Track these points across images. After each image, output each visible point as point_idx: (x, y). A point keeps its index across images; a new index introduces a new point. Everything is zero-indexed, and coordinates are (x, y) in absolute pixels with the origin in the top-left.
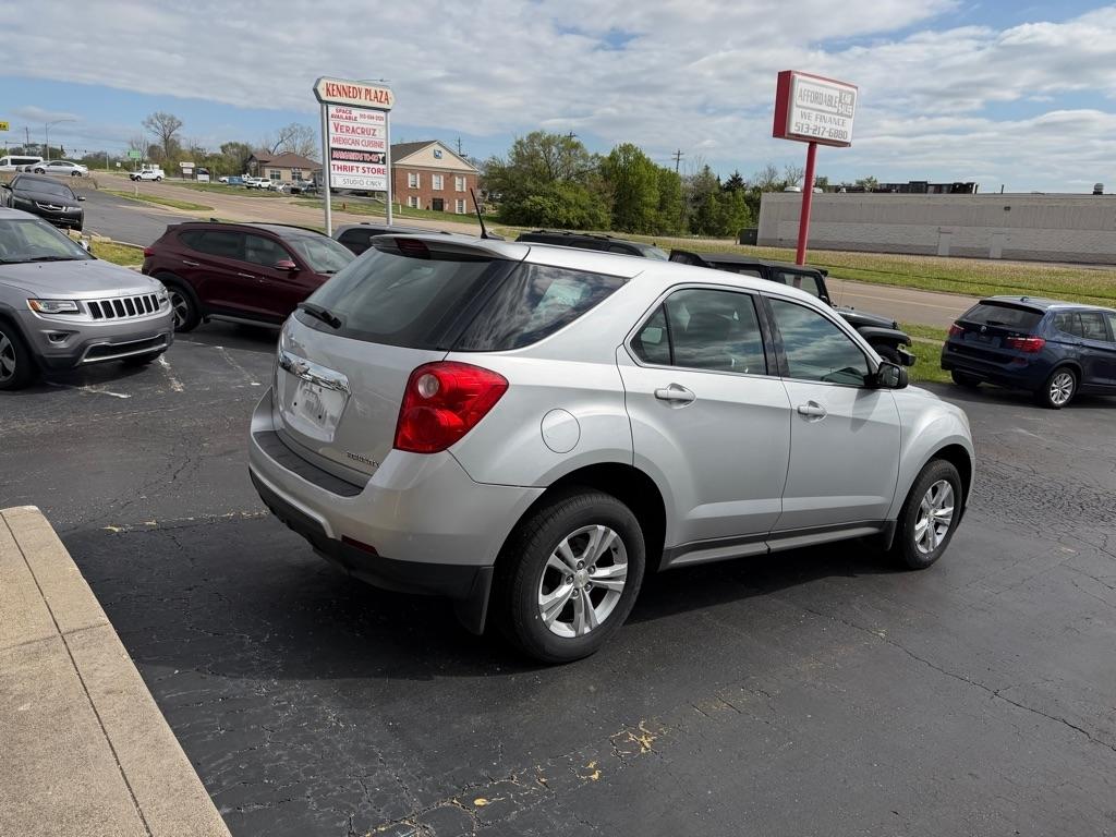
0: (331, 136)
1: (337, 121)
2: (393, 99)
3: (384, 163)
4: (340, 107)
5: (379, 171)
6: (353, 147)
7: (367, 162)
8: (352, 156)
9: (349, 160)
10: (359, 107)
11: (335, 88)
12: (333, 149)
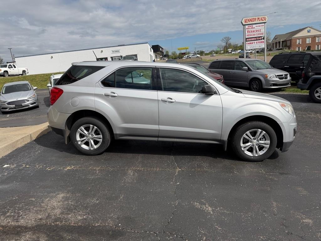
0: (246, 35)
1: (248, 30)
2: (267, 19)
3: (264, 39)
4: (249, 25)
5: (262, 42)
6: (253, 36)
7: (258, 40)
8: (253, 39)
9: (252, 41)
10: (256, 24)
11: (247, 20)
12: (247, 38)
